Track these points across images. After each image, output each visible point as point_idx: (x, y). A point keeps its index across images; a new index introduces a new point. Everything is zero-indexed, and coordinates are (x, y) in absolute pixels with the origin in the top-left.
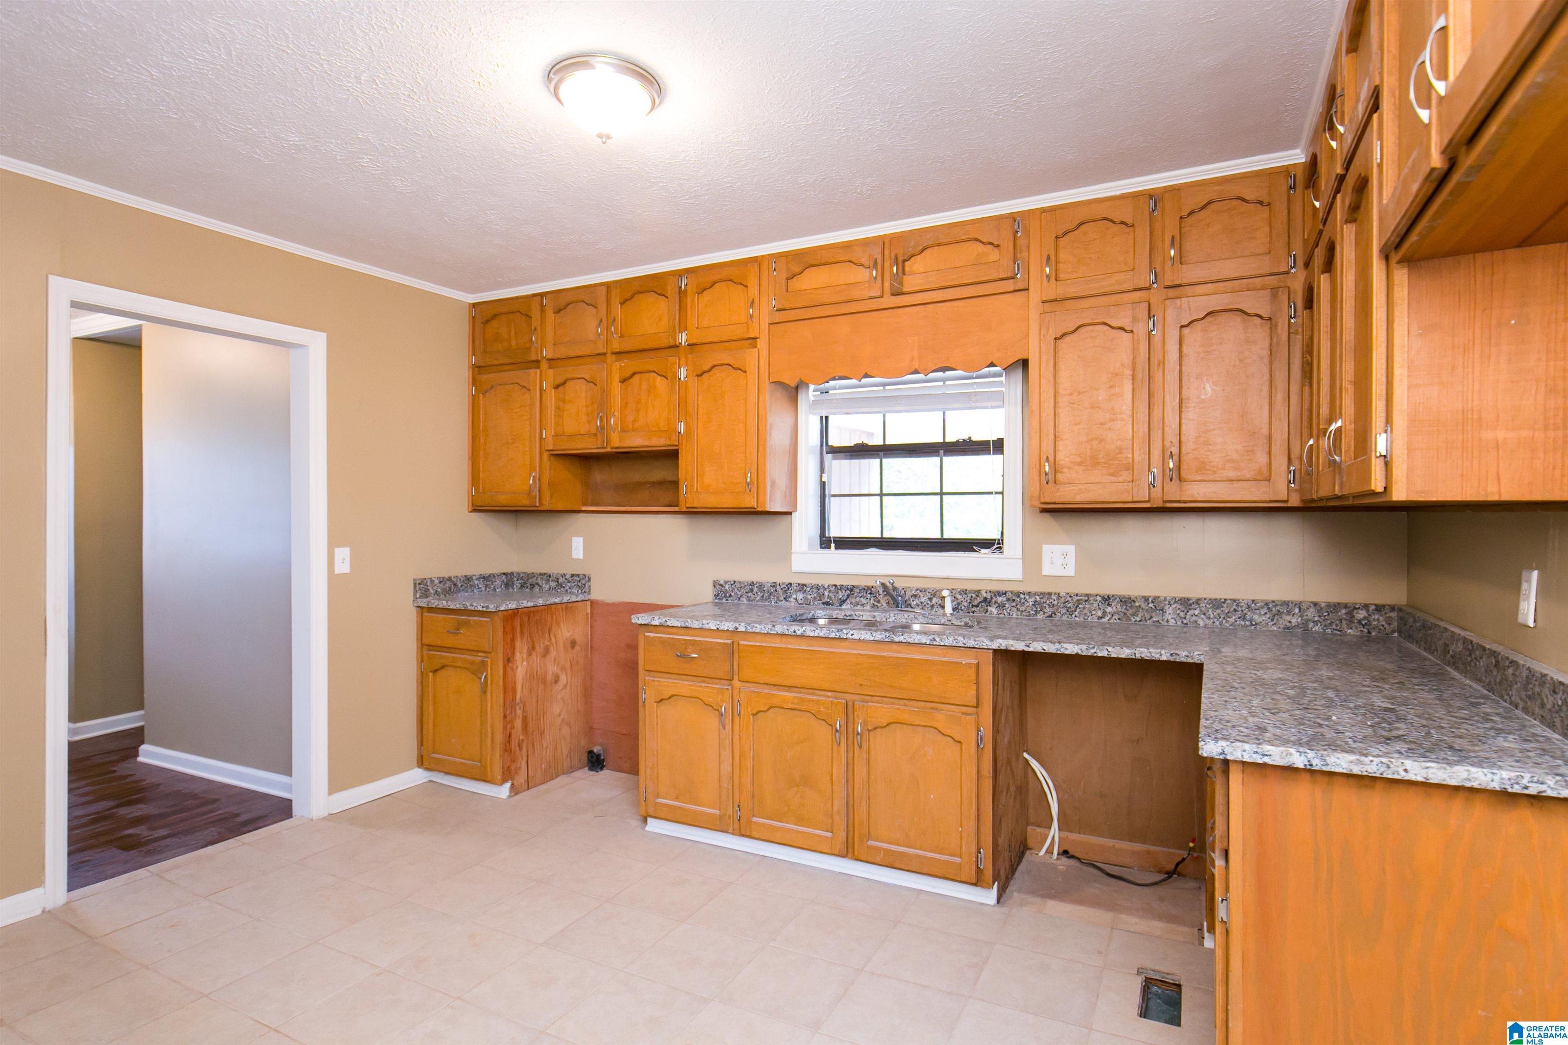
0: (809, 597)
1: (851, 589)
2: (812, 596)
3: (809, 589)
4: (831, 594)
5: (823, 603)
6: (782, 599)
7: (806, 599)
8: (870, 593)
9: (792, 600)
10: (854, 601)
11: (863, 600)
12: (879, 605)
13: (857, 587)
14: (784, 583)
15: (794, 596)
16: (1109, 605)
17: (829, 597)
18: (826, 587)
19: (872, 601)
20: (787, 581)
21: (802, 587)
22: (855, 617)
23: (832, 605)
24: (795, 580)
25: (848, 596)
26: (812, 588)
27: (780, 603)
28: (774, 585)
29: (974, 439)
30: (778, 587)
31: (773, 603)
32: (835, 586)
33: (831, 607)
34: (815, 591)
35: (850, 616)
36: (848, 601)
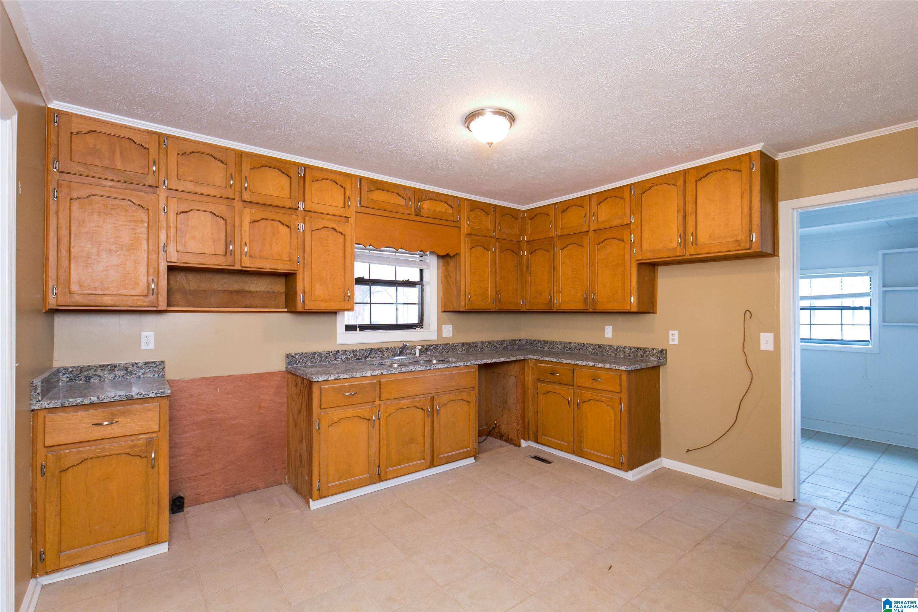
0: (349, 357)
1: (371, 350)
2: (351, 356)
3: (348, 353)
4: (360, 354)
5: (356, 359)
6: (333, 360)
7: (347, 358)
8: (380, 351)
9: (339, 359)
10: (372, 356)
11: (377, 355)
12: (384, 357)
13: (374, 349)
14: (334, 351)
15: (340, 358)
16: (464, 346)
17: (359, 356)
18: (358, 350)
19: (381, 355)
20: (336, 350)
21: (345, 352)
22: (384, 363)
23: (361, 360)
24: (340, 349)
25: (369, 354)
26: (350, 352)
27: (332, 362)
28: (328, 353)
29: (410, 280)
30: (331, 353)
31: (328, 363)
32: (363, 349)
33: (360, 360)
34: (352, 353)
35: (382, 363)
36: (369, 356)
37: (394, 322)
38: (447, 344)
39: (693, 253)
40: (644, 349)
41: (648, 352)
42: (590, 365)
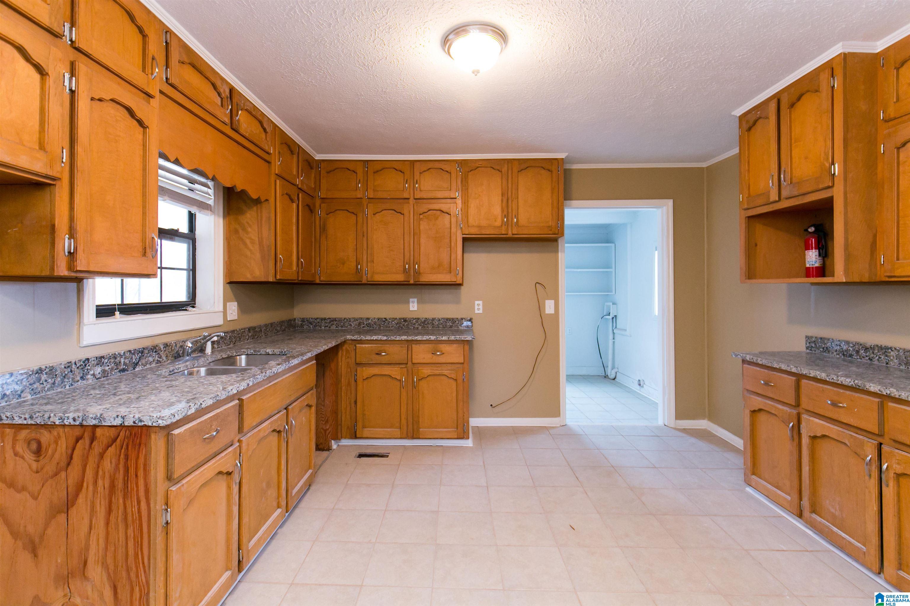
0: (107, 368)
1: (142, 352)
2: (110, 367)
3: (106, 361)
4: (126, 361)
5: (120, 371)
6: (79, 378)
7: (104, 371)
8: (155, 352)
9: (89, 376)
10: (143, 361)
11: (151, 359)
12: (161, 360)
13: (147, 348)
14: (80, 361)
15: (92, 372)
16: (250, 332)
17: (125, 364)
18: (122, 354)
19: (157, 358)
20: (84, 357)
21: (100, 360)
23: (127, 371)
24: (92, 354)
25: (140, 358)
26: (110, 358)
27: (76, 385)
28: (69, 366)
29: (180, 231)
30: (74, 366)
31: (67, 387)
32: (130, 351)
33: (126, 372)
34: (112, 360)
36: (140, 363)
37: (156, 299)
38: (234, 331)
39: (516, 233)
40: (453, 320)
41: (457, 322)
42: (432, 339)
